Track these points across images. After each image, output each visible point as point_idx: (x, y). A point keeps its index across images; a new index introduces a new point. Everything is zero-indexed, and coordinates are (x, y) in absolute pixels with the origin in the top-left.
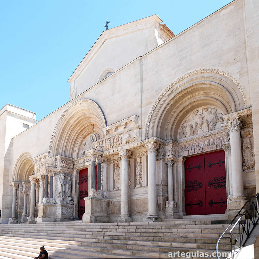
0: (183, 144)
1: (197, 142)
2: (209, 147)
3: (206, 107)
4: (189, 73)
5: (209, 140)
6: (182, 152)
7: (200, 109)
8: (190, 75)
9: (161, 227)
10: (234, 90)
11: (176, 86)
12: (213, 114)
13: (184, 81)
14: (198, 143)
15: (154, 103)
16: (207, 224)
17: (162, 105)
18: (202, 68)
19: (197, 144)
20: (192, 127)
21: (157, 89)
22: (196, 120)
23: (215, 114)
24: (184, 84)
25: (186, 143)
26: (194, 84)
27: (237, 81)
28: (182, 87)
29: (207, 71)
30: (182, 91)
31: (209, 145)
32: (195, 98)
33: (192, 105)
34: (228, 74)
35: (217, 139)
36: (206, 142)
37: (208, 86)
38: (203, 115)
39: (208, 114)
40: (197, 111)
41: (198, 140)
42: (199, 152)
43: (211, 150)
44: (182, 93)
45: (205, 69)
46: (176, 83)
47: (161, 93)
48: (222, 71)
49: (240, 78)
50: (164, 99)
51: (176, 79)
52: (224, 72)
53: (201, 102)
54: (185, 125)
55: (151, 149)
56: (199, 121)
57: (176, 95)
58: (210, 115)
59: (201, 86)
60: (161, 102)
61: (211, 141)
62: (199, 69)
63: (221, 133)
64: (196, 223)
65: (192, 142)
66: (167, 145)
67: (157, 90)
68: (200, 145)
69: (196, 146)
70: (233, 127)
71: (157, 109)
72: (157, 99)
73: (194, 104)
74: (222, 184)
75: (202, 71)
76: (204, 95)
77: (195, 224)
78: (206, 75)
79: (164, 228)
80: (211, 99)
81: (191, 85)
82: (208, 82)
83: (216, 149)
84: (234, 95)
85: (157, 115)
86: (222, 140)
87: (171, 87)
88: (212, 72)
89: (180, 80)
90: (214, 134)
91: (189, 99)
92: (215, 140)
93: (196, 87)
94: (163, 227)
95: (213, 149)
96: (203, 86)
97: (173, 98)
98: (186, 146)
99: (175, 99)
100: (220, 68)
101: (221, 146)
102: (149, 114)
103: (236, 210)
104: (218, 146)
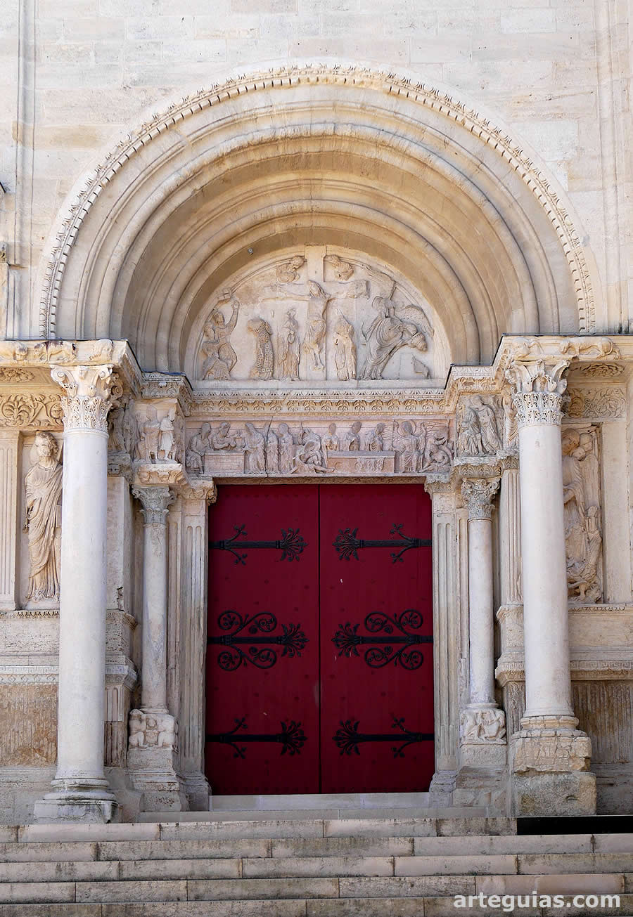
0: (216, 409)
1: (297, 418)
2: (361, 459)
3: (348, 254)
4: (330, 67)
5: (359, 425)
6: (210, 453)
7: (314, 255)
8: (331, 78)
9: (270, 848)
10: (536, 233)
11: (245, 104)
12: (379, 299)
13: (291, 91)
14: (298, 425)
15: (110, 147)
16: (498, 835)
17: (151, 175)
18: (401, 73)
19: (296, 429)
20: (265, 330)
21: (135, 76)
22: (292, 303)
23: (390, 304)
24: (291, 111)
25: (233, 410)
26: (346, 130)
27: (555, 199)
28: (278, 122)
29: (421, 99)
30: (273, 142)
31: (355, 445)
32: (314, 194)
33: (292, 224)
34: (518, 152)
35: (396, 425)
36: (343, 429)
37: (408, 166)
38: (331, 290)
39: (356, 292)
40: (297, 261)
41: (302, 409)
42: (307, 472)
43: (369, 473)
44: (270, 153)
45: (414, 83)
46: (250, 87)
47: (161, 108)
48: (491, 127)
49: (571, 190)
50: (167, 142)
51: (256, 68)
52: (502, 135)
53: (342, 225)
54: (227, 310)
55: (91, 403)
56: (305, 313)
57: (241, 148)
58: (364, 301)
59: (373, 153)
60: (150, 156)
61: (368, 428)
62: (384, 68)
63: (421, 402)
64: (445, 829)
65: (267, 410)
66: (149, 400)
67: (135, 83)
68: (308, 439)
69: (287, 439)
70: (540, 402)
71: (121, 186)
72: (132, 133)
73: (305, 223)
74: (403, 645)
75: (397, 88)
76: (365, 199)
77: (439, 835)
78: (409, 111)
79: (289, 851)
80: (399, 228)
81: (329, 129)
82: (416, 151)
83: (391, 474)
84: (534, 256)
85: (116, 220)
86: (421, 439)
87: (221, 97)
88: (445, 110)
89: (277, 82)
90: (387, 398)
91: (286, 187)
92: (388, 431)
93: (345, 146)
94: (280, 850)
95: (378, 473)
96: (385, 156)
97: (219, 160)
98: (233, 426)
99: (228, 165)
100: (484, 113)
101: (414, 465)
102: (73, 199)
103: (557, 773)
104: (403, 464)
